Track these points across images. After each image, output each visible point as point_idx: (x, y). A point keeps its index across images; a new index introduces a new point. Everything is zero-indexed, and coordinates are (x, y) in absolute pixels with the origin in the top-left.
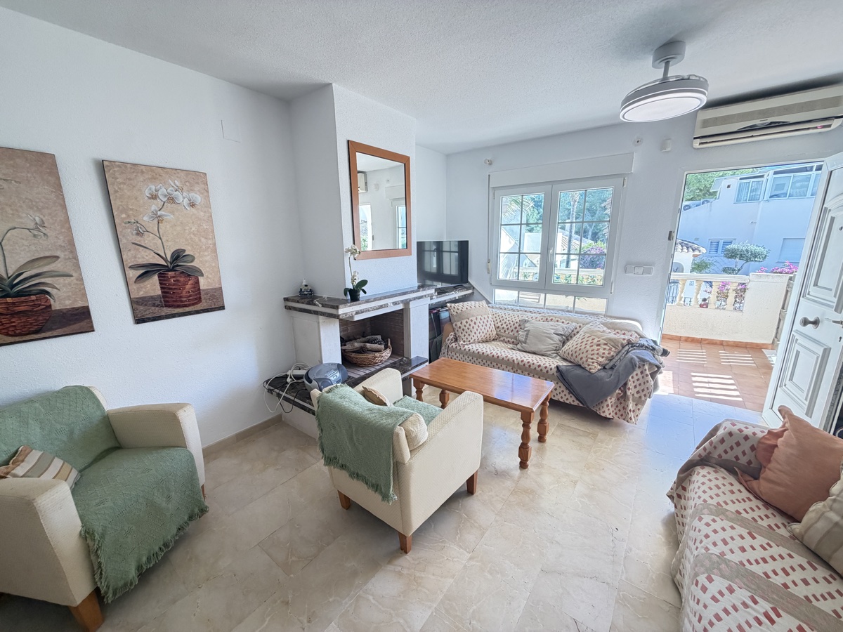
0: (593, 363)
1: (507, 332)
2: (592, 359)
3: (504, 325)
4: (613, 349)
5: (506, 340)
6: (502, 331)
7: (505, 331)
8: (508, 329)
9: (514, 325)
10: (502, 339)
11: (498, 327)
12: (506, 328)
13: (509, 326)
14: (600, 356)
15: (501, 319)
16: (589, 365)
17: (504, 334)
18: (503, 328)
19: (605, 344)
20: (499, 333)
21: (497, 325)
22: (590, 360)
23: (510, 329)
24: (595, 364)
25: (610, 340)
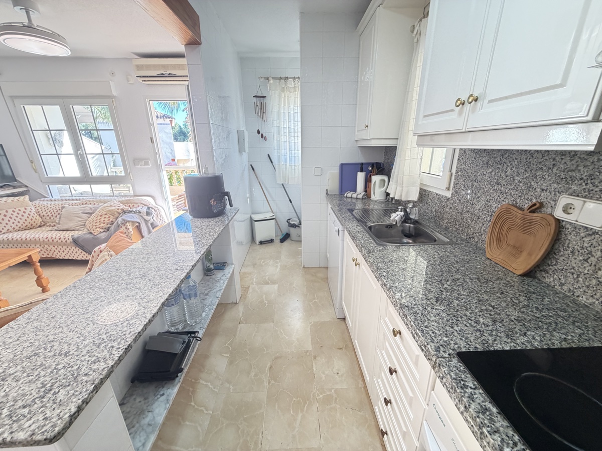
0: (96, 228)
1: (52, 219)
2: (96, 226)
3: (49, 213)
4: (112, 216)
5: (52, 224)
6: (48, 218)
7: (50, 218)
8: (52, 216)
9: (57, 211)
10: (48, 224)
11: (44, 216)
12: (50, 215)
13: (53, 213)
14: (102, 223)
15: (46, 209)
16: (94, 230)
17: (49, 221)
18: (48, 216)
19: (106, 214)
20: (45, 220)
21: (42, 214)
22: (94, 227)
23: (54, 215)
24: (98, 229)
25: (109, 211)
